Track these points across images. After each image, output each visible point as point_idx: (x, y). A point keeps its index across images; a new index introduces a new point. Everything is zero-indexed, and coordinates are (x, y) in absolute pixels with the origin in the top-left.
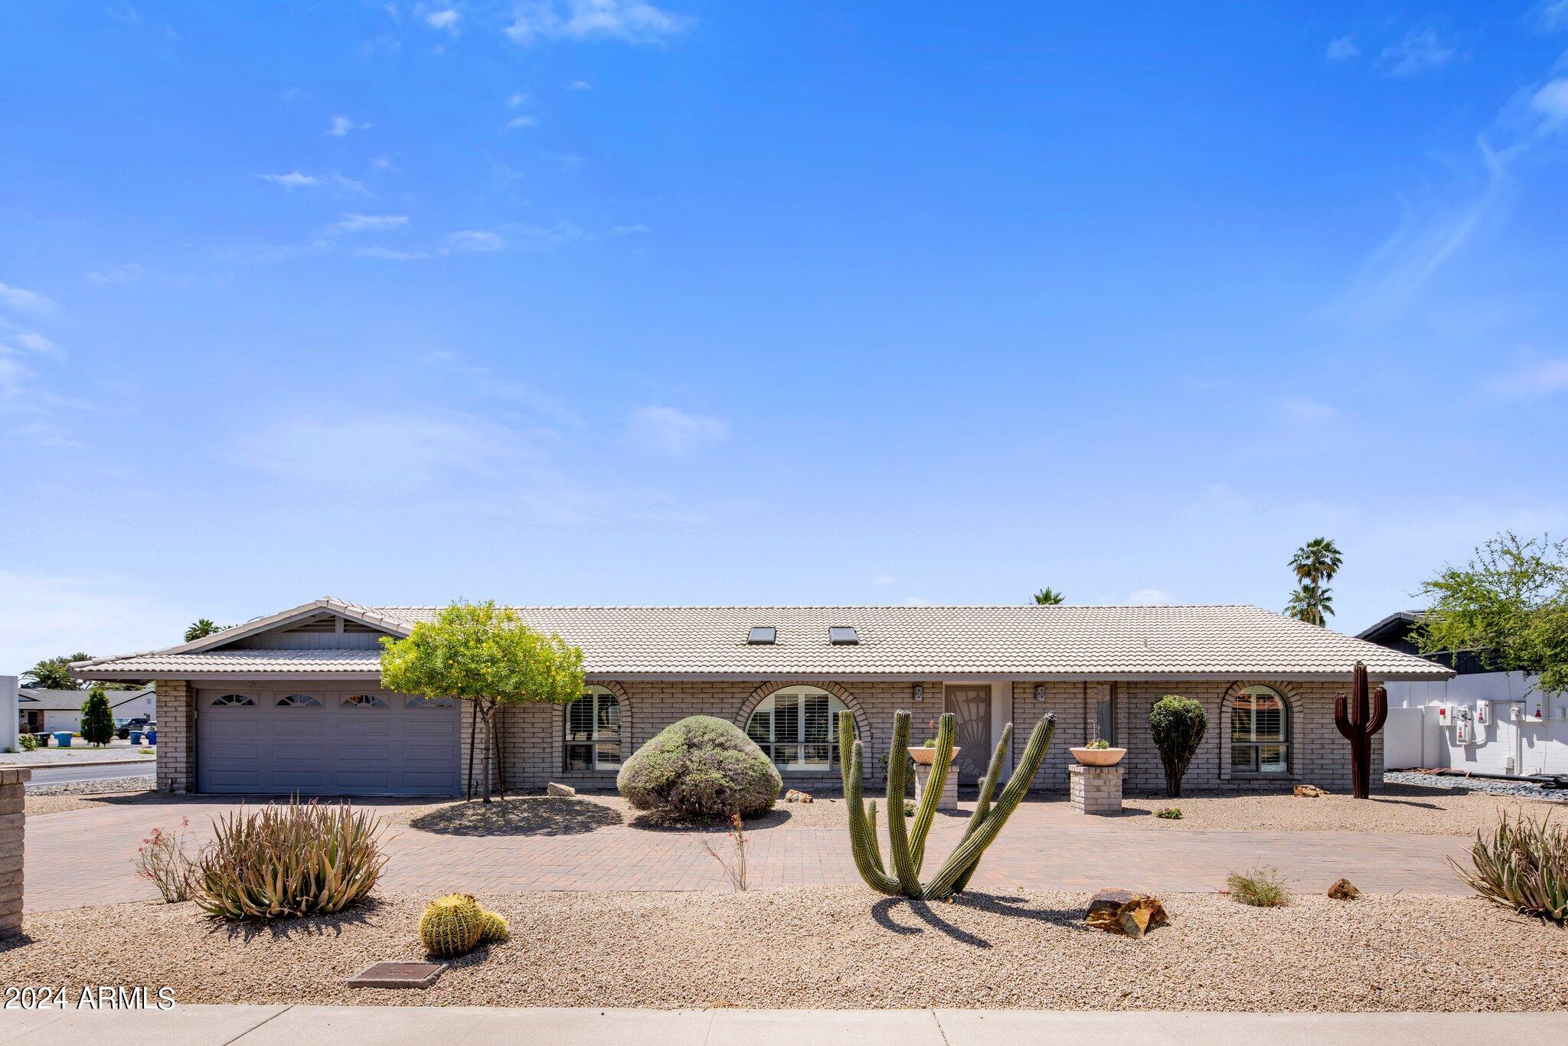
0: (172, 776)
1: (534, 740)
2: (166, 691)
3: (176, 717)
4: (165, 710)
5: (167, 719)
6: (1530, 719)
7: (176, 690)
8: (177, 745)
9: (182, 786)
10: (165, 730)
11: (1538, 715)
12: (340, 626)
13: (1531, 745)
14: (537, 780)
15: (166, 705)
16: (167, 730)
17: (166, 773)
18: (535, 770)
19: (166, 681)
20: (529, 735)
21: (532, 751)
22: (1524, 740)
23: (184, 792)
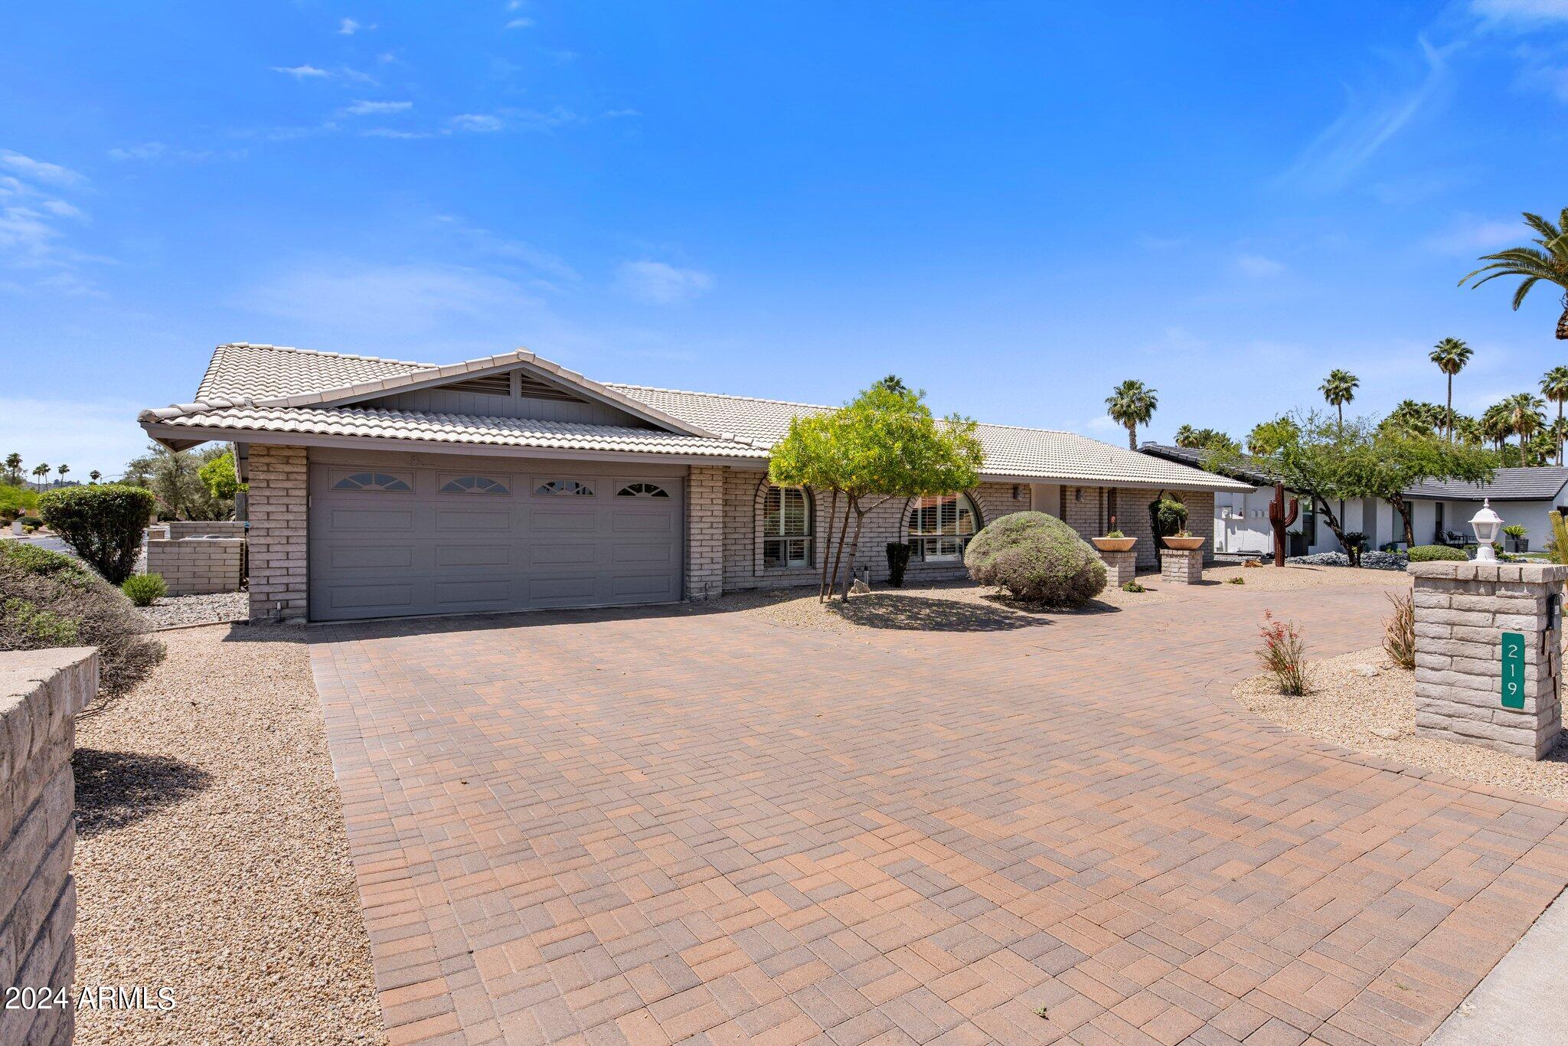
0: (280, 597)
1: (736, 536)
2: (268, 465)
3: (287, 505)
4: (267, 494)
5: (270, 509)
6: (1235, 517)
7: (288, 463)
8: (289, 548)
9: (299, 611)
10: (266, 525)
11: (1241, 515)
12: (516, 386)
13: (1233, 533)
14: (738, 579)
15: (268, 486)
16: (272, 525)
17: (268, 594)
18: (737, 568)
19: (269, 449)
20: (730, 530)
21: (733, 548)
22: (1229, 530)
23: (303, 621)
